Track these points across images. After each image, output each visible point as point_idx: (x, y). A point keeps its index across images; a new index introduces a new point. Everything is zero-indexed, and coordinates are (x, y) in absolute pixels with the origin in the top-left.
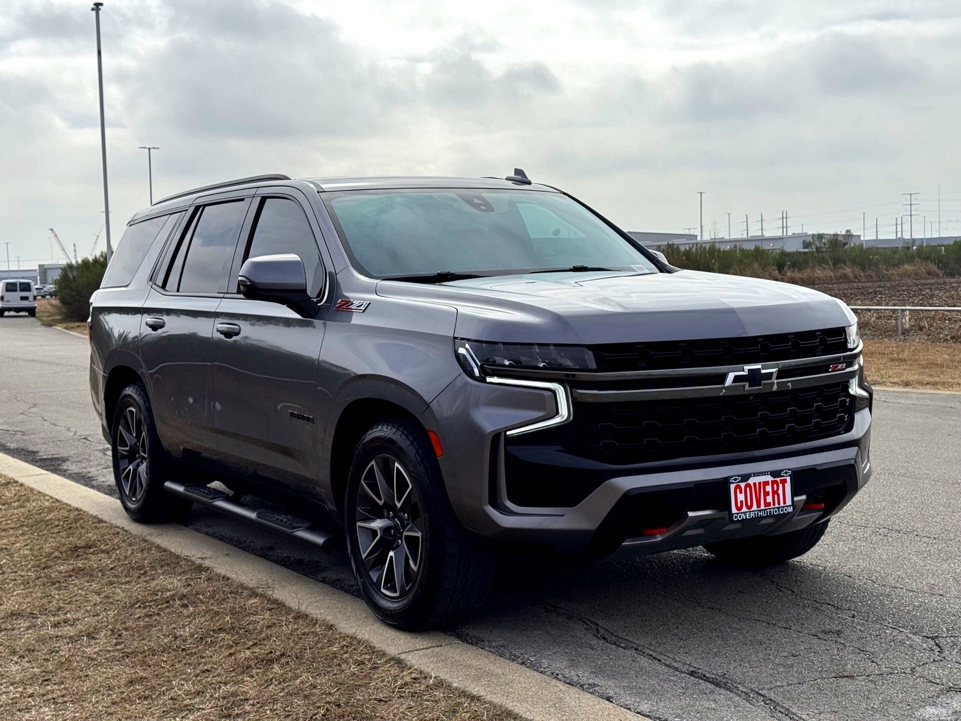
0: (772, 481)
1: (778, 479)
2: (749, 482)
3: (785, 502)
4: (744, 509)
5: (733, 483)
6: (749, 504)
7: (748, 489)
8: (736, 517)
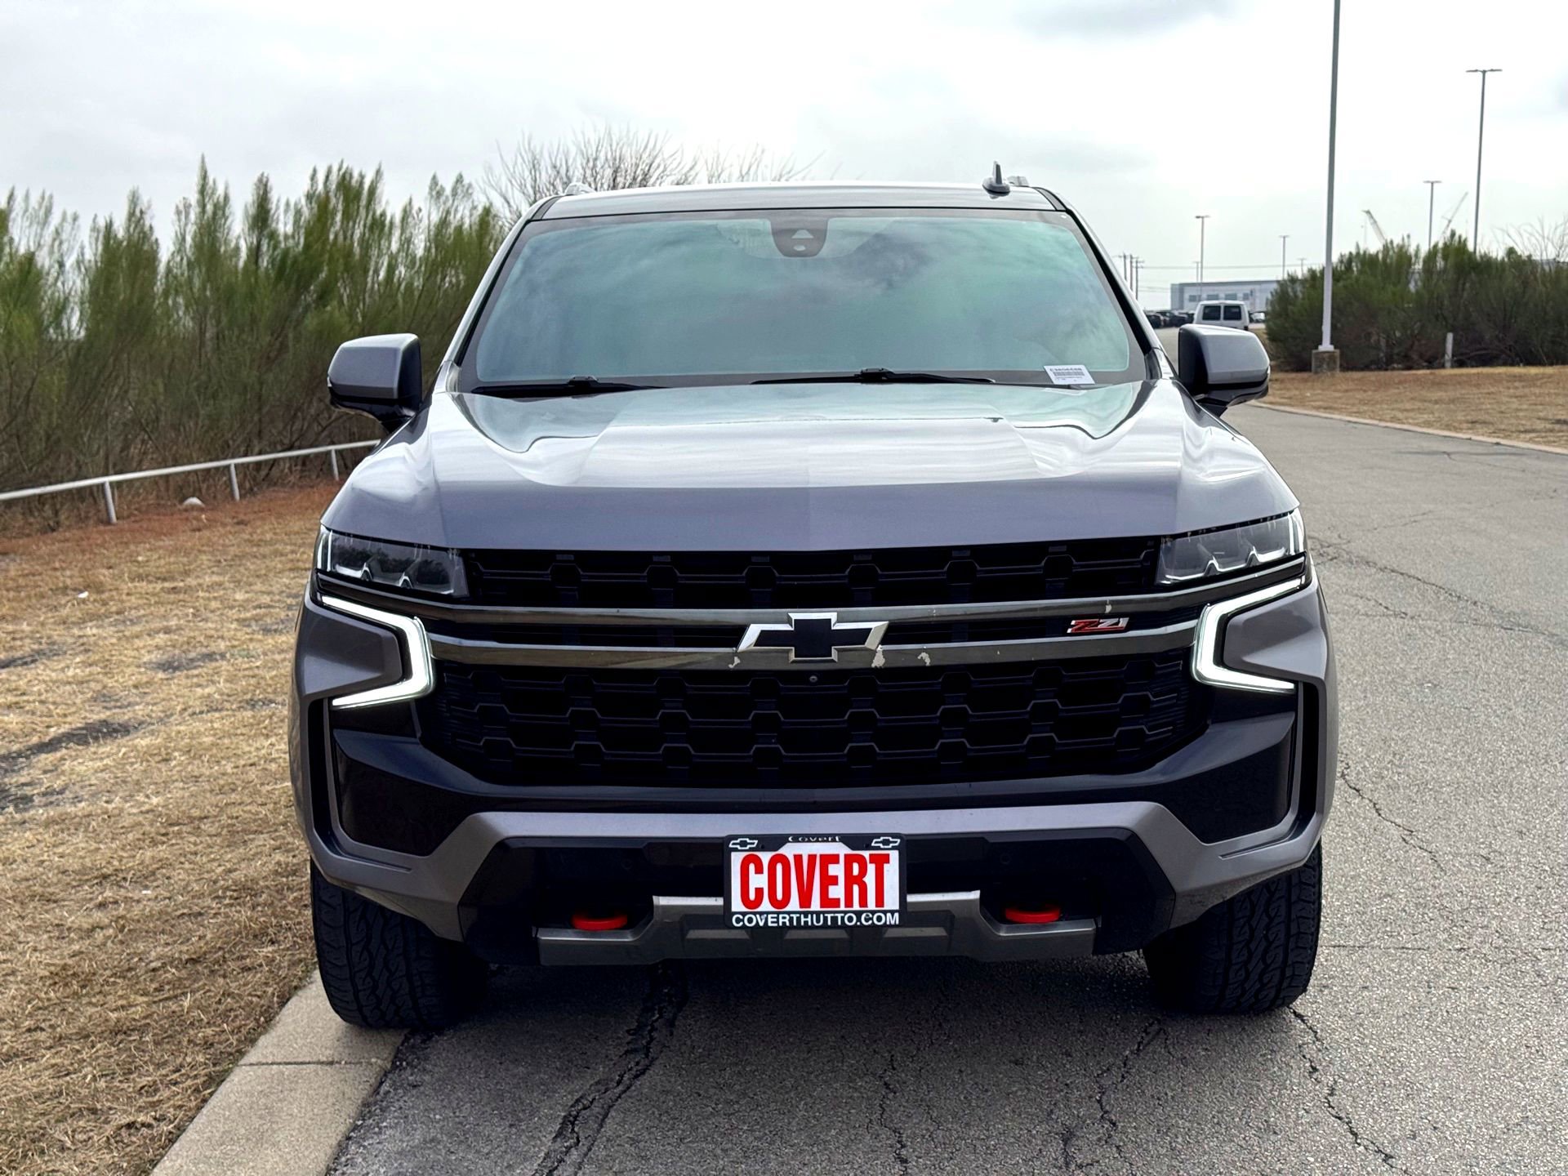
0: (847, 856)
1: (866, 854)
2: (782, 851)
3: (880, 900)
4: (766, 905)
5: (736, 850)
6: (779, 896)
7: (779, 867)
8: (738, 921)
